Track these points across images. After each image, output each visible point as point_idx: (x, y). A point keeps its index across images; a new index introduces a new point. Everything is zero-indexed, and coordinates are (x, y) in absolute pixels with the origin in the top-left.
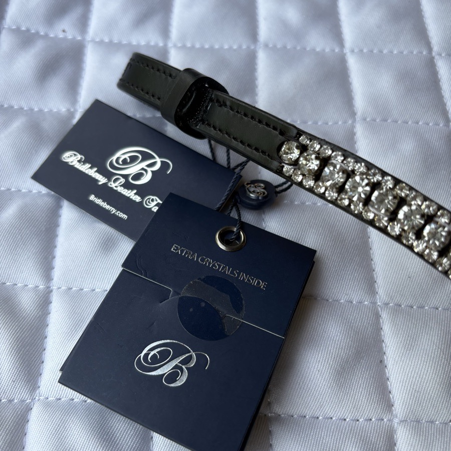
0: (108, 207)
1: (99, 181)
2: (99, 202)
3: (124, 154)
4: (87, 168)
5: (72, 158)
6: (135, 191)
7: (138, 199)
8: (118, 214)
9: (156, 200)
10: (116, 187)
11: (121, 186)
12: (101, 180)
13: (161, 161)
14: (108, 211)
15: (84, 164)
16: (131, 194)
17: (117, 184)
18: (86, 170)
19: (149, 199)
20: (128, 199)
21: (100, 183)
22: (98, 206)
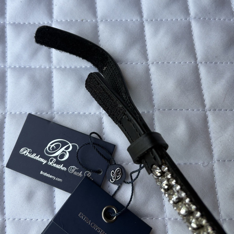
0: (51, 176)
1: (43, 163)
2: (46, 174)
3: (52, 144)
4: (34, 156)
5: (25, 152)
6: (63, 165)
7: (65, 169)
8: (57, 179)
9: (75, 168)
10: (52, 164)
11: (55, 163)
12: (44, 161)
13: (72, 145)
14: (52, 179)
15: (32, 154)
16: (61, 167)
17: (52, 163)
18: (34, 157)
19: (71, 168)
20: (60, 170)
21: (44, 163)
22: (46, 176)
